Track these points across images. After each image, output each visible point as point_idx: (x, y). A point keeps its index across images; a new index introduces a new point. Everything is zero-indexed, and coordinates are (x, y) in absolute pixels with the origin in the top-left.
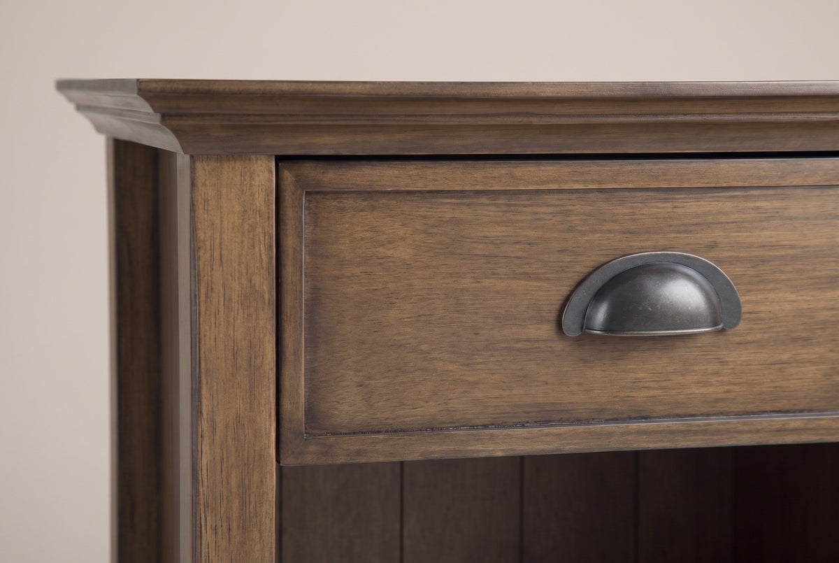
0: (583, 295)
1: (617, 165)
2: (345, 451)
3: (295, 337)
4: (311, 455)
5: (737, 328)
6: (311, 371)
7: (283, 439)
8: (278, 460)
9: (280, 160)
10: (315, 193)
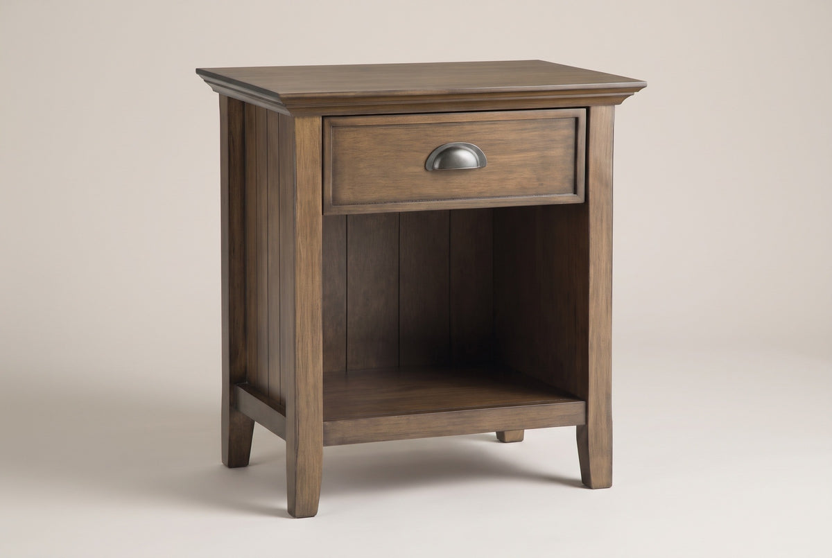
0: (433, 157)
1: (434, 115)
2: (346, 210)
3: (329, 173)
4: (334, 211)
5: (487, 167)
6: (334, 185)
7: (324, 198)
8: (323, 214)
9: (323, 117)
10: (334, 126)
